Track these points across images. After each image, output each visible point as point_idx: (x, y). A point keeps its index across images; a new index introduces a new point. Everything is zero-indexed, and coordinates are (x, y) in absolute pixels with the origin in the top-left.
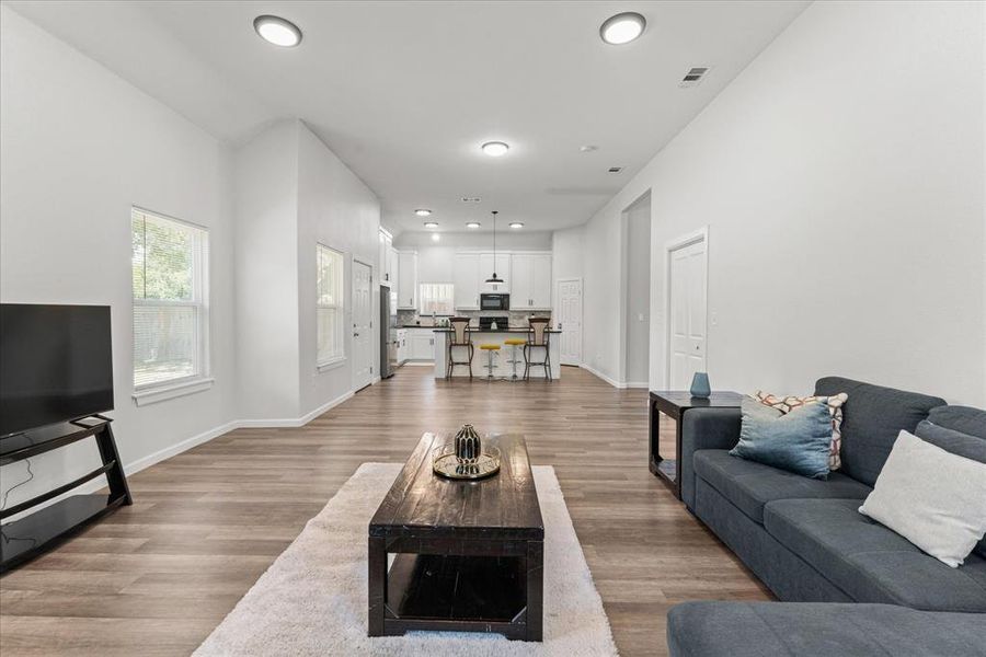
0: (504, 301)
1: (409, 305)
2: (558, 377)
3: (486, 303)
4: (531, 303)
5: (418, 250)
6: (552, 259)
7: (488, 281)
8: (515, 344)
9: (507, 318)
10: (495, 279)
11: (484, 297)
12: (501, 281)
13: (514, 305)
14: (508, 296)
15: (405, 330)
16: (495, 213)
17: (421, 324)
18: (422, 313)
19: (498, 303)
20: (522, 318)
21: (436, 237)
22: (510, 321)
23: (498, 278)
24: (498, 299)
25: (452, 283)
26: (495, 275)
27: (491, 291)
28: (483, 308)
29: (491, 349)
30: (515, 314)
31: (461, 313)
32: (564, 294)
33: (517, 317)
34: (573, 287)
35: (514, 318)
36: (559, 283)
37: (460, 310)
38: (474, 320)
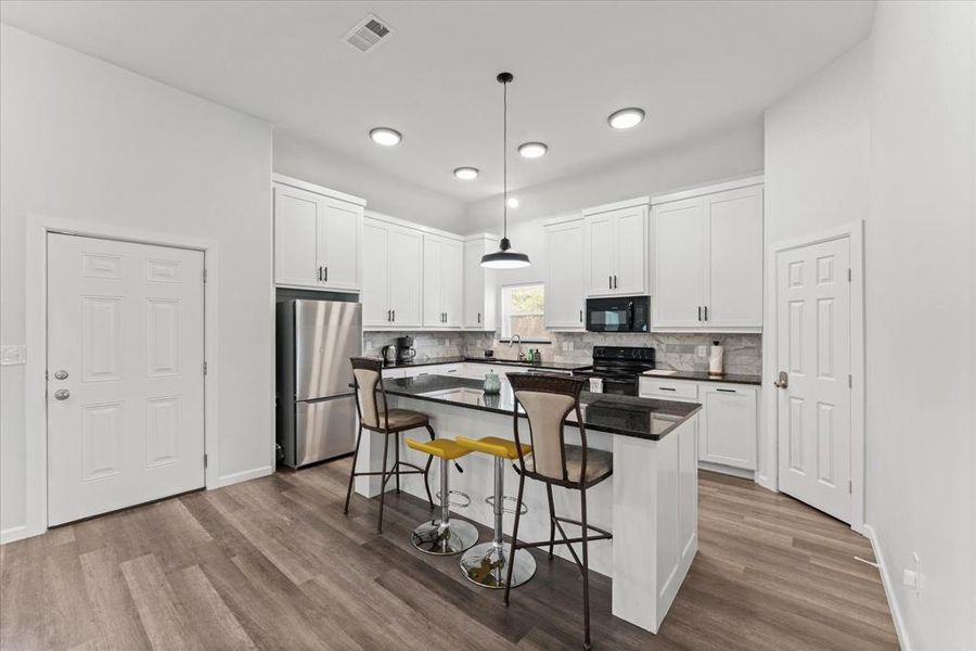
1: (475, 323)
4: (703, 314)
9: (651, 351)
11: (592, 305)
12: (523, 258)
17: (495, 356)
19: (621, 317)
20: (690, 350)
22: (659, 356)
26: (505, 244)
28: (591, 328)
30: (672, 341)
31: (563, 338)
32: (795, 284)
33: (677, 348)
34: (825, 260)
35: (670, 349)
36: (779, 254)
37: (559, 333)
38: (586, 351)
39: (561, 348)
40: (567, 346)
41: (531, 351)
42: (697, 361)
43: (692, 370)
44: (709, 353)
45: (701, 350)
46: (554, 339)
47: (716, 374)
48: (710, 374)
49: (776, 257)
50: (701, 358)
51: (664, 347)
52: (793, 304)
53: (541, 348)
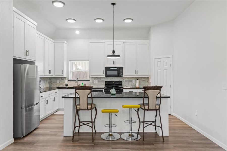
0: (120, 71)
1: (61, 74)
2: (168, 135)
3: (109, 73)
4: (137, 72)
5: (67, 41)
6: (149, 45)
7: (108, 56)
8: (131, 108)
9: (122, 82)
10: (114, 54)
11: (107, 69)
12: (119, 56)
13: (126, 73)
14: (122, 68)
15: (57, 90)
16: (113, 4)
17: (69, 86)
18: (70, 78)
19: (116, 73)
20: (131, 81)
21: (77, 32)
22: (123, 83)
23: (116, 54)
24: (116, 70)
25: (88, 60)
26: (114, 52)
27: (111, 65)
28: (107, 76)
29: (110, 113)
30: (126, 79)
31: (94, 79)
32: (159, 66)
33: (128, 81)
34: (165, 62)
35: (126, 81)
36: (155, 59)
37: (93, 77)
38: (102, 83)
39: (93, 82)
40: (95, 81)
41: (82, 84)
42: (133, 84)
43: (131, 86)
44: (136, 82)
45: (134, 81)
46: (90, 79)
47: (138, 87)
48: (136, 87)
49: (155, 60)
50: (133, 83)
51: (124, 81)
52: (158, 70)
53: (86, 82)
